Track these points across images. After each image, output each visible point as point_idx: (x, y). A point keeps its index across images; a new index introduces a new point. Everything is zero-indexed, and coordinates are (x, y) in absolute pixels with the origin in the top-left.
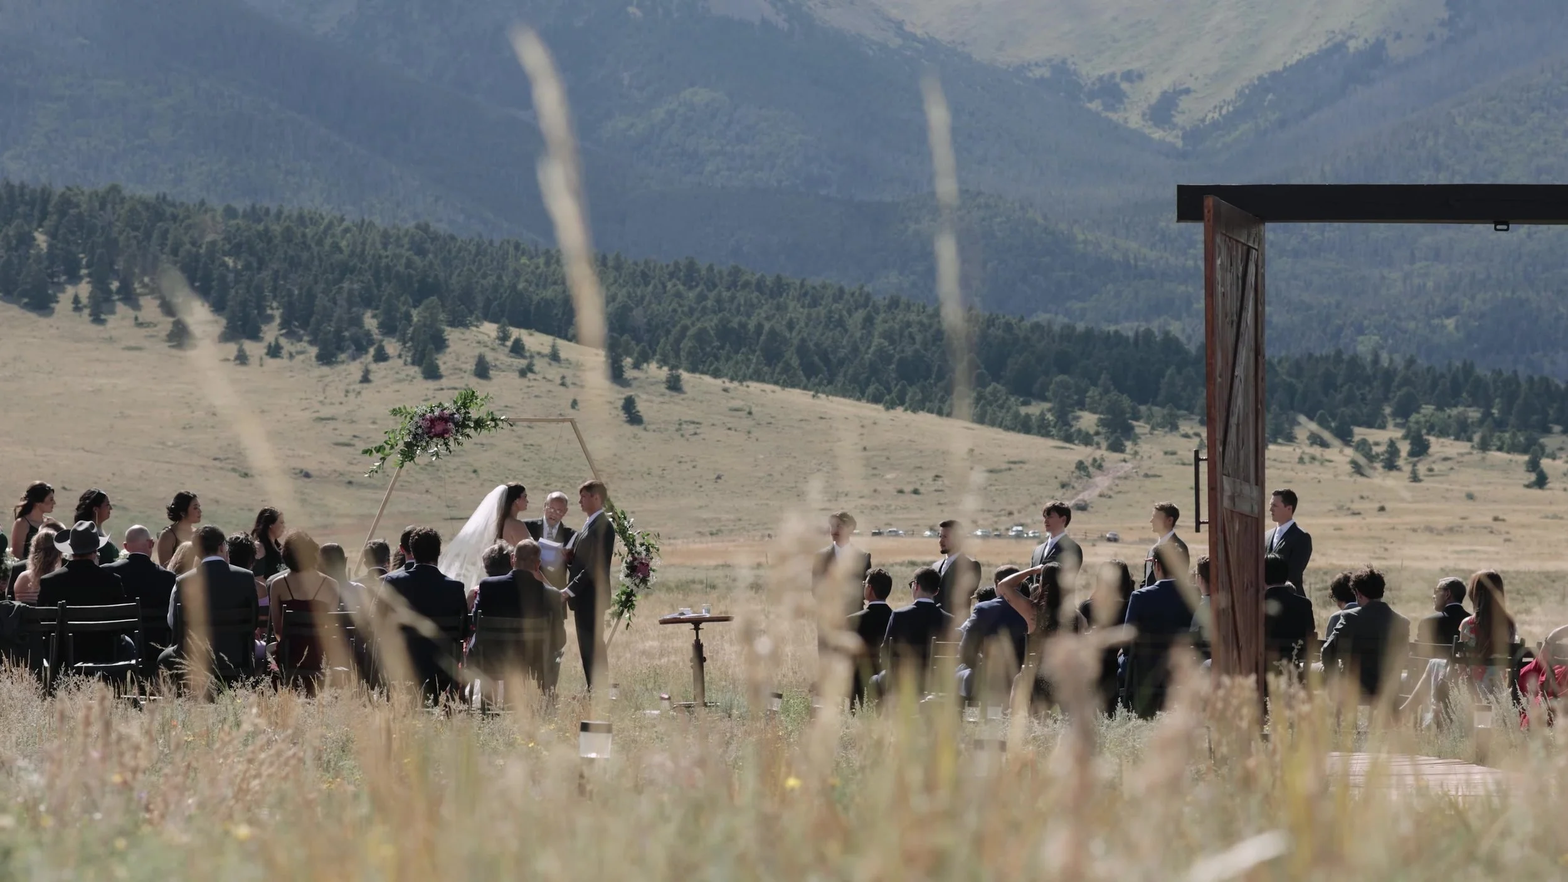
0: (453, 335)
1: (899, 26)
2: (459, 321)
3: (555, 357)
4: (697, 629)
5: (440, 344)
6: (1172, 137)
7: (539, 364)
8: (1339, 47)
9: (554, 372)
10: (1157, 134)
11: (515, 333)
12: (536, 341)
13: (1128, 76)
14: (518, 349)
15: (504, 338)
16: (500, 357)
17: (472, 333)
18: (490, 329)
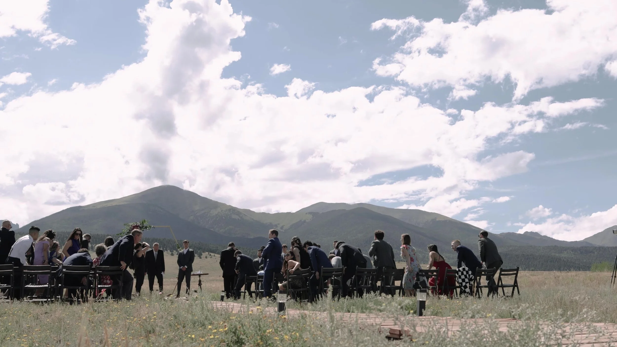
0: (203, 253)
1: (253, 219)
2: (204, 252)
3: (214, 256)
4: (200, 277)
5: (202, 255)
6: (283, 231)
7: (213, 257)
8: (301, 221)
9: (214, 257)
10: (281, 230)
11: (210, 253)
12: (212, 254)
13: (278, 224)
14: (210, 255)
15: (209, 254)
16: (208, 256)
17: (205, 253)
18: (207, 253)
